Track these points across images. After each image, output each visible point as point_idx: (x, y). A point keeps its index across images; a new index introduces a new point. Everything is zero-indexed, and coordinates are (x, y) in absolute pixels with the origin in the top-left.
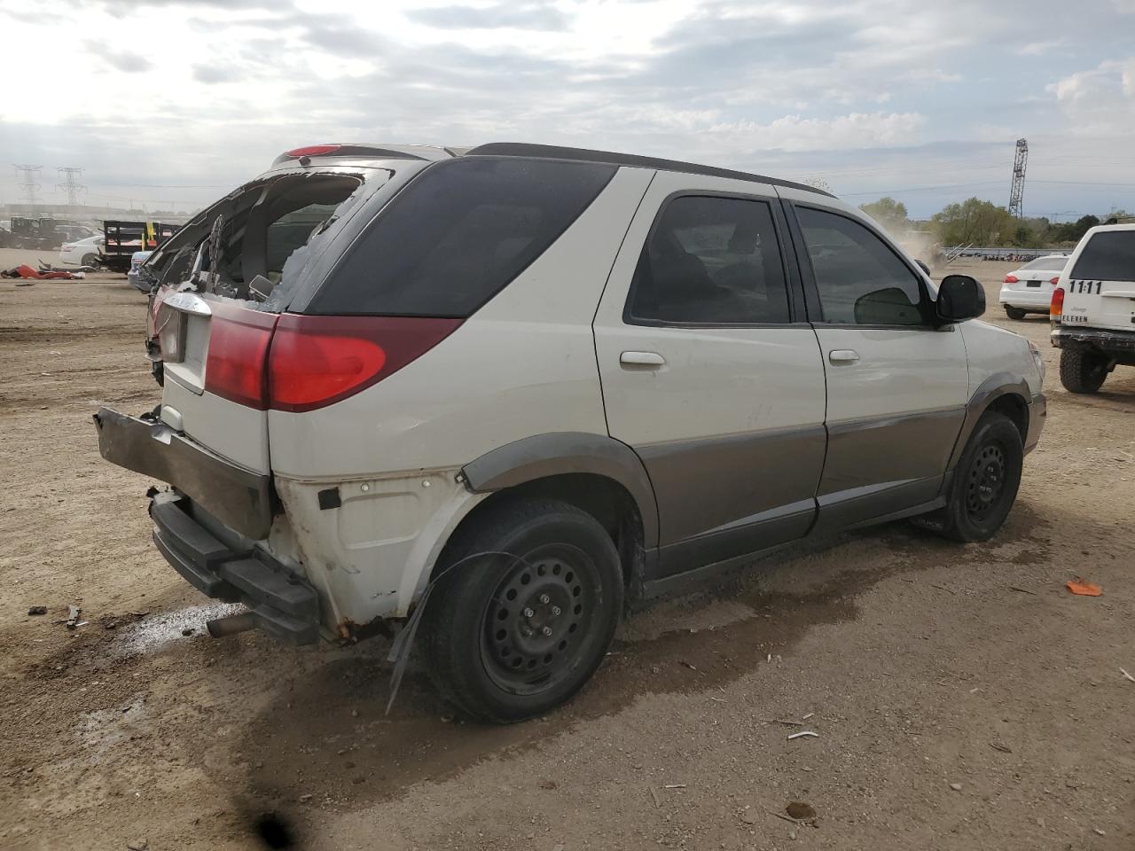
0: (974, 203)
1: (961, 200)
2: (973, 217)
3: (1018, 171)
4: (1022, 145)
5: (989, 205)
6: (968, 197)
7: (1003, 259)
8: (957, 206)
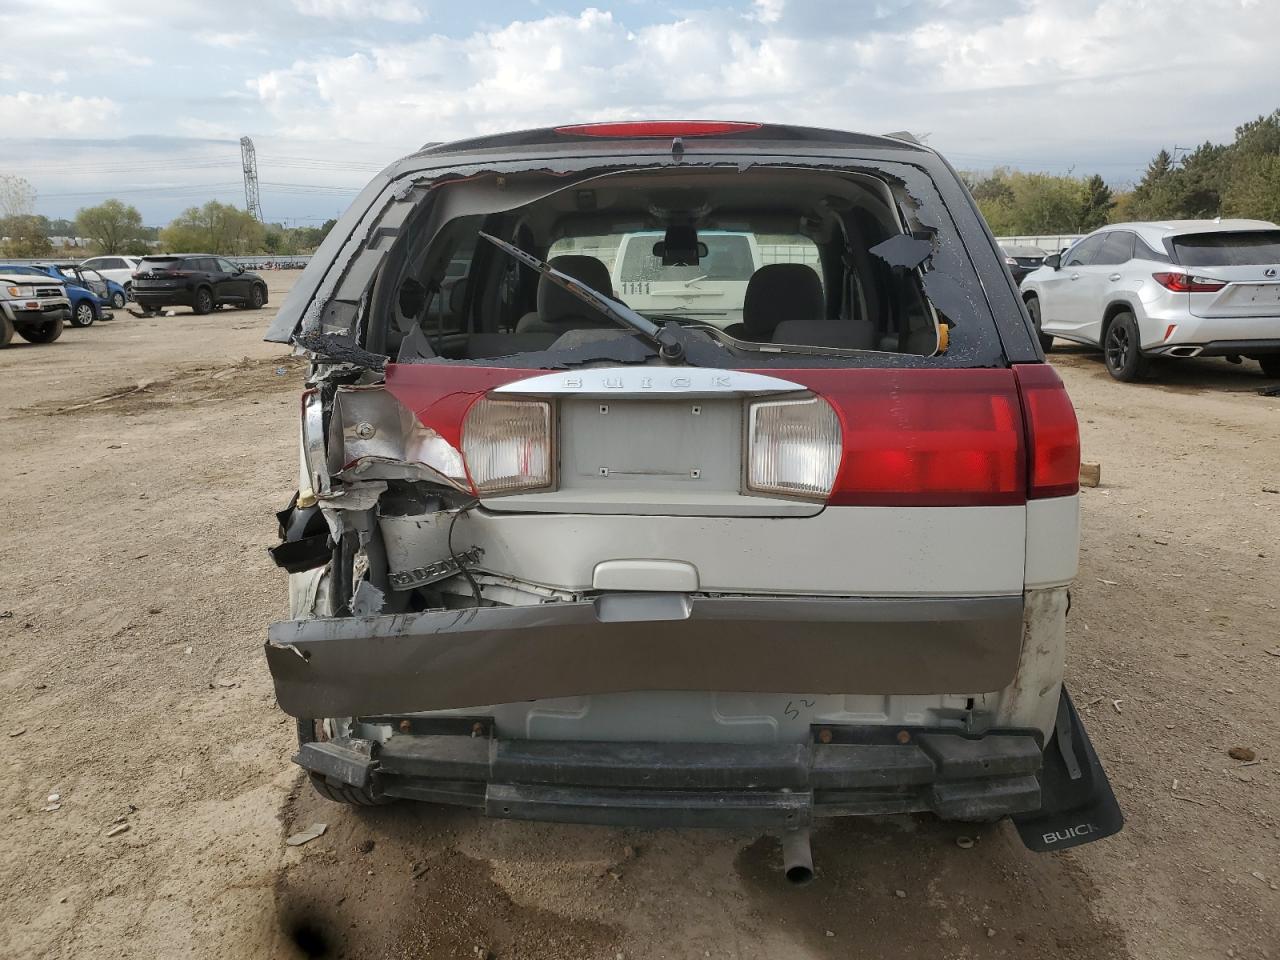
0: (214, 207)
1: (200, 204)
2: (218, 223)
3: (248, 171)
4: (246, 144)
5: (231, 208)
6: (209, 199)
7: (261, 268)
8: (196, 210)
